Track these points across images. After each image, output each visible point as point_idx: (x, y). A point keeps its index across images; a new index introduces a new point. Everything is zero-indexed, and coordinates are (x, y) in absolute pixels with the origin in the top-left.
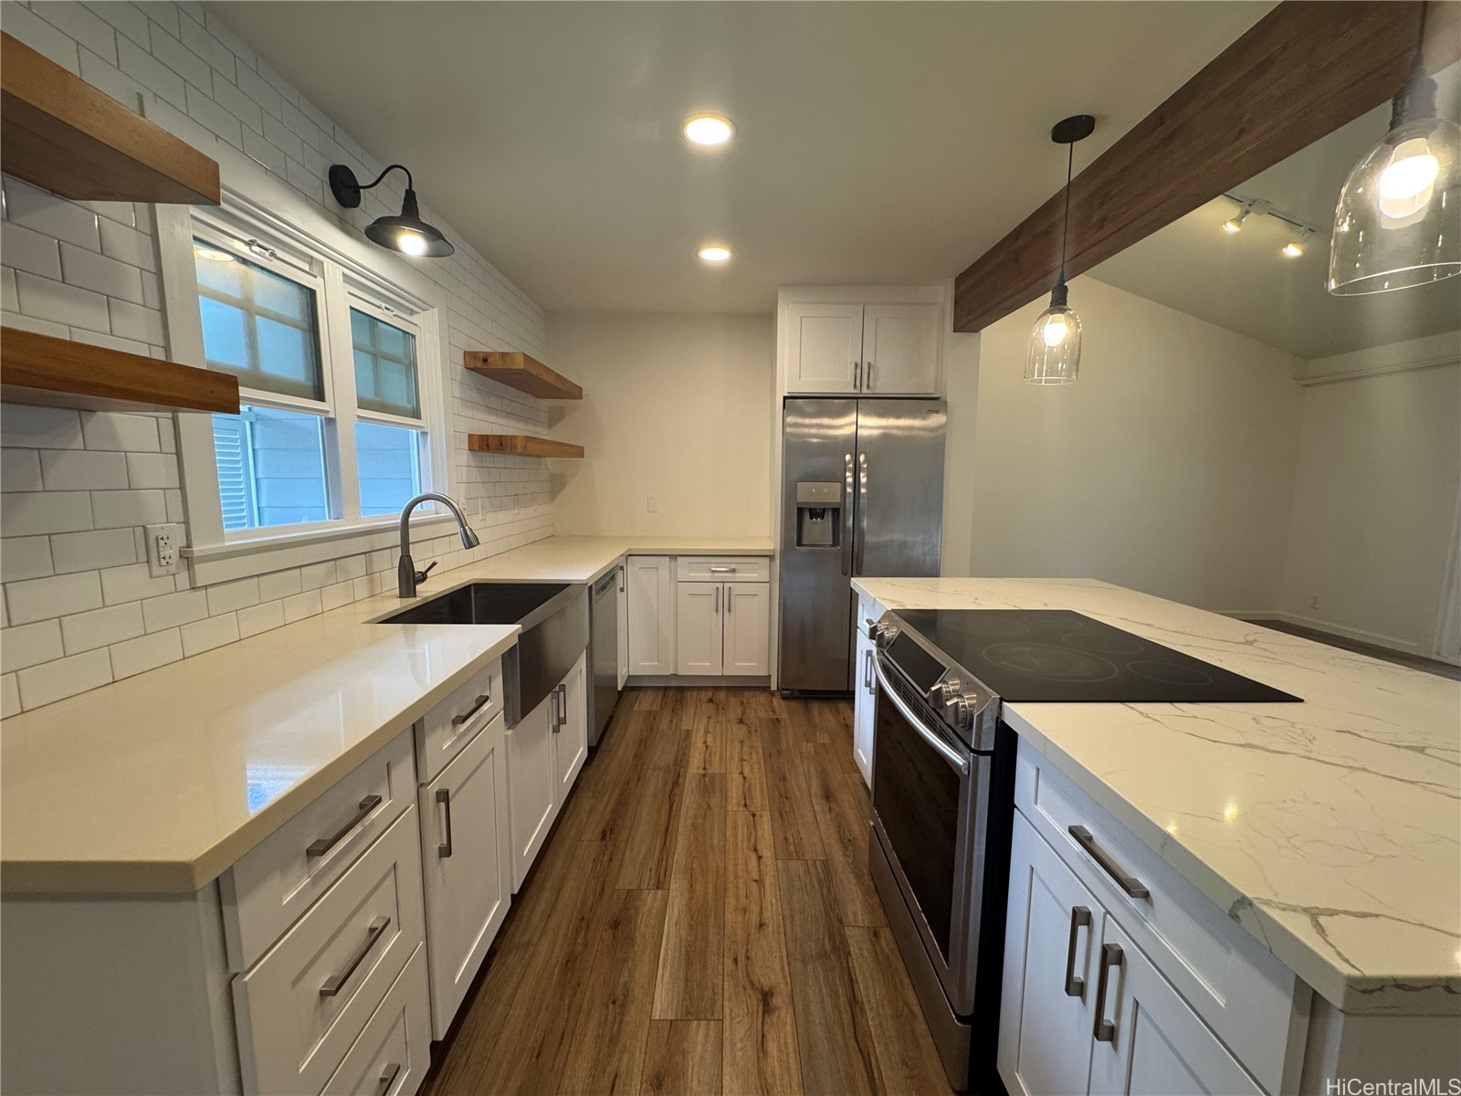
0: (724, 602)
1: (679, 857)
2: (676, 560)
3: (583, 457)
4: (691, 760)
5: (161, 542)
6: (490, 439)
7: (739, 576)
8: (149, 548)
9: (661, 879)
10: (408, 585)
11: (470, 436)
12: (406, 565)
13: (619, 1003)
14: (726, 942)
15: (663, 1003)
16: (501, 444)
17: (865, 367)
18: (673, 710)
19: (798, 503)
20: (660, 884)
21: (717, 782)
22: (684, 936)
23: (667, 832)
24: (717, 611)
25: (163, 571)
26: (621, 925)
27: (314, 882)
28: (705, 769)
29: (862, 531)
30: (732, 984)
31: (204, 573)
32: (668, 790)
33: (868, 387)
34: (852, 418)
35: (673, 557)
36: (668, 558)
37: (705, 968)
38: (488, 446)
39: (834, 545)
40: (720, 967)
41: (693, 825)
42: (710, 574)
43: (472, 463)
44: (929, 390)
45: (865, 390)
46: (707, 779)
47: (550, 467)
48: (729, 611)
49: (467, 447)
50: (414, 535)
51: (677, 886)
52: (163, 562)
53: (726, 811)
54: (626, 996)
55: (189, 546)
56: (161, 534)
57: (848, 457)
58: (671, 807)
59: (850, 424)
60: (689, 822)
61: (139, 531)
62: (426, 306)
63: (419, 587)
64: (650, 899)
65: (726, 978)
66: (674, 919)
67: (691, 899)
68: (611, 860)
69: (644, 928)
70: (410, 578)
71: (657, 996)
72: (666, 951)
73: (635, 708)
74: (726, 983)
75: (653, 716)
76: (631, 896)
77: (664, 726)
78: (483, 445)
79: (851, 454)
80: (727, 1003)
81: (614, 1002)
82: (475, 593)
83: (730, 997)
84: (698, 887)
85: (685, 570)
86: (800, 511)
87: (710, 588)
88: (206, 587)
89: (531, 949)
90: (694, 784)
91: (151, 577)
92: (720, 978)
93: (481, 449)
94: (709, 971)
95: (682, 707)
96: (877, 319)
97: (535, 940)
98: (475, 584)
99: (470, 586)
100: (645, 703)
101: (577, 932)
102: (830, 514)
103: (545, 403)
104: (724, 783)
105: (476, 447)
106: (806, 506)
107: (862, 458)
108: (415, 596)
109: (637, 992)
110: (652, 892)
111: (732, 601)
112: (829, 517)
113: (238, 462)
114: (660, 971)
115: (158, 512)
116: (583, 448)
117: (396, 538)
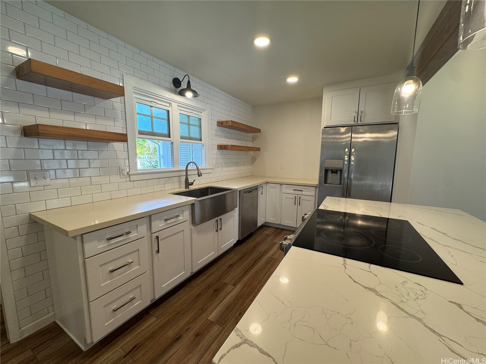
0: (298, 201)
1: (245, 279)
2: (282, 185)
3: (260, 151)
4: (270, 252)
5: (123, 171)
6: (222, 146)
7: (304, 193)
8: (120, 172)
9: (236, 283)
10: (187, 186)
11: (218, 145)
12: (187, 180)
13: (203, 310)
14: (241, 307)
15: (213, 316)
16: (225, 148)
17: (360, 113)
18: (275, 236)
19: (325, 167)
20: (235, 285)
21: (273, 261)
22: (231, 301)
23: (247, 271)
24: (295, 204)
25: (123, 177)
26: (217, 291)
27: (108, 246)
28: (272, 256)
29: (351, 179)
30: (234, 320)
31: (132, 178)
32: (257, 259)
33: (361, 121)
34: (350, 134)
35: (281, 184)
36: (279, 185)
37: (230, 312)
38: (222, 148)
39: (340, 184)
40: (235, 313)
41: (256, 271)
42: (293, 191)
43: (218, 153)
44: (393, 120)
45: (359, 122)
46: (271, 259)
47: (252, 154)
48: (299, 205)
49: (217, 149)
50: (189, 173)
51: (239, 287)
52: (123, 175)
53: (270, 270)
54: (206, 309)
55: (129, 172)
56: (123, 169)
57: (347, 150)
58: (254, 264)
59: (348, 137)
60: (256, 270)
61: (118, 168)
62: (204, 110)
63: (190, 187)
64: (230, 287)
65: (234, 317)
66: (232, 295)
67: (240, 292)
68: (227, 273)
69: (222, 294)
70: (188, 184)
71: (213, 314)
72: (223, 303)
73: (264, 232)
74: (233, 319)
75: (268, 235)
76: (226, 284)
77: (269, 240)
78: (221, 147)
79: (348, 149)
80: (229, 324)
81: (202, 310)
82: (210, 190)
83: (231, 323)
84: (245, 289)
85: (285, 189)
86: (326, 171)
87: (293, 196)
88: (133, 181)
89: (193, 288)
90: (265, 259)
91: (121, 178)
92: (232, 317)
93: (220, 149)
94: (231, 314)
95: (279, 235)
96: (366, 93)
97: (195, 286)
98: (210, 187)
99: (208, 187)
100: (268, 232)
101: (206, 288)
102: (339, 172)
103: (251, 135)
104: (275, 261)
105: (219, 149)
106: (329, 169)
107: (353, 150)
108: (189, 188)
109: (209, 310)
110: (231, 286)
111: (301, 201)
112: (339, 173)
113: (188, 153)
114: (218, 307)
115: (124, 164)
116: (260, 148)
117: (184, 173)
